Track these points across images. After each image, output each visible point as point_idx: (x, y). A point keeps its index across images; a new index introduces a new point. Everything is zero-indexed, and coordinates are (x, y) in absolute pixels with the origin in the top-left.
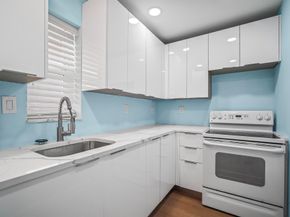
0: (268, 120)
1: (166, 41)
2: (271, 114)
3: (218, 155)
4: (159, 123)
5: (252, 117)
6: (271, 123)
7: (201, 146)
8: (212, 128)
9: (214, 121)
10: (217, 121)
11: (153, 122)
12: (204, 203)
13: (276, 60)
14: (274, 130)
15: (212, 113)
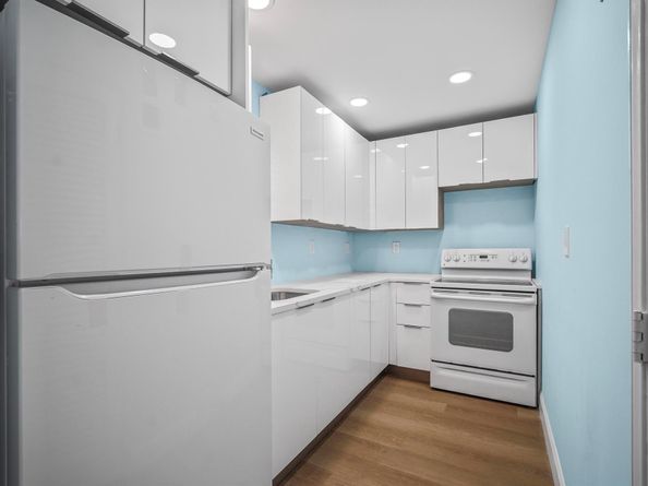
0: (524, 261)
1: (372, 137)
2: (527, 253)
3: (453, 313)
4: (356, 271)
5: (502, 258)
6: (528, 266)
7: (428, 301)
8: (445, 275)
9: (448, 265)
10: (452, 264)
11: (349, 268)
12: (432, 385)
13: (531, 176)
14: (533, 276)
15: (445, 253)
